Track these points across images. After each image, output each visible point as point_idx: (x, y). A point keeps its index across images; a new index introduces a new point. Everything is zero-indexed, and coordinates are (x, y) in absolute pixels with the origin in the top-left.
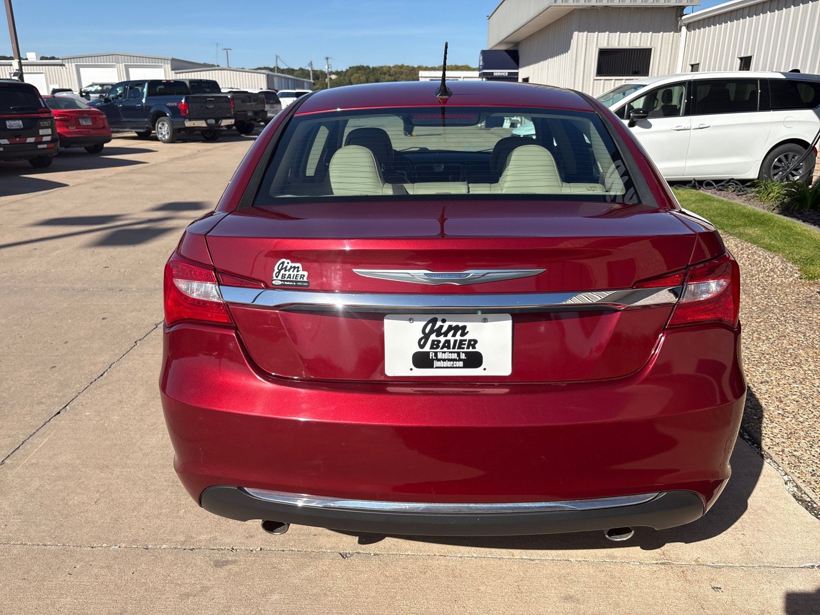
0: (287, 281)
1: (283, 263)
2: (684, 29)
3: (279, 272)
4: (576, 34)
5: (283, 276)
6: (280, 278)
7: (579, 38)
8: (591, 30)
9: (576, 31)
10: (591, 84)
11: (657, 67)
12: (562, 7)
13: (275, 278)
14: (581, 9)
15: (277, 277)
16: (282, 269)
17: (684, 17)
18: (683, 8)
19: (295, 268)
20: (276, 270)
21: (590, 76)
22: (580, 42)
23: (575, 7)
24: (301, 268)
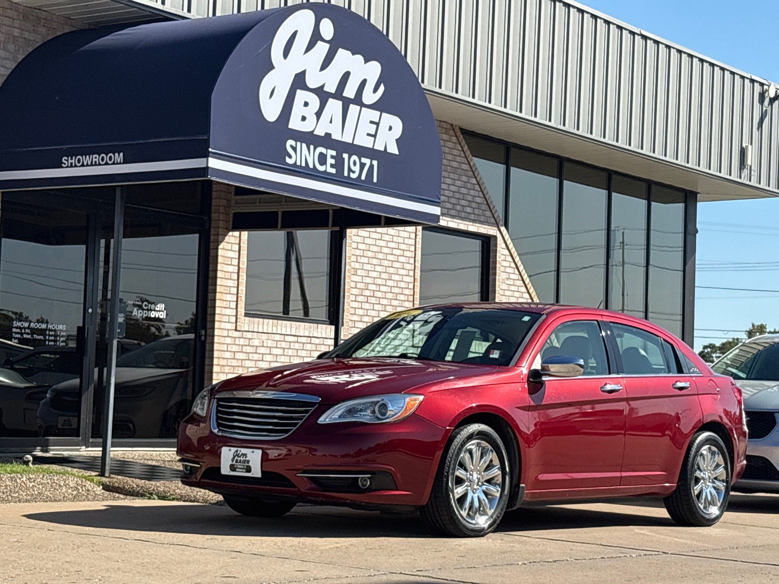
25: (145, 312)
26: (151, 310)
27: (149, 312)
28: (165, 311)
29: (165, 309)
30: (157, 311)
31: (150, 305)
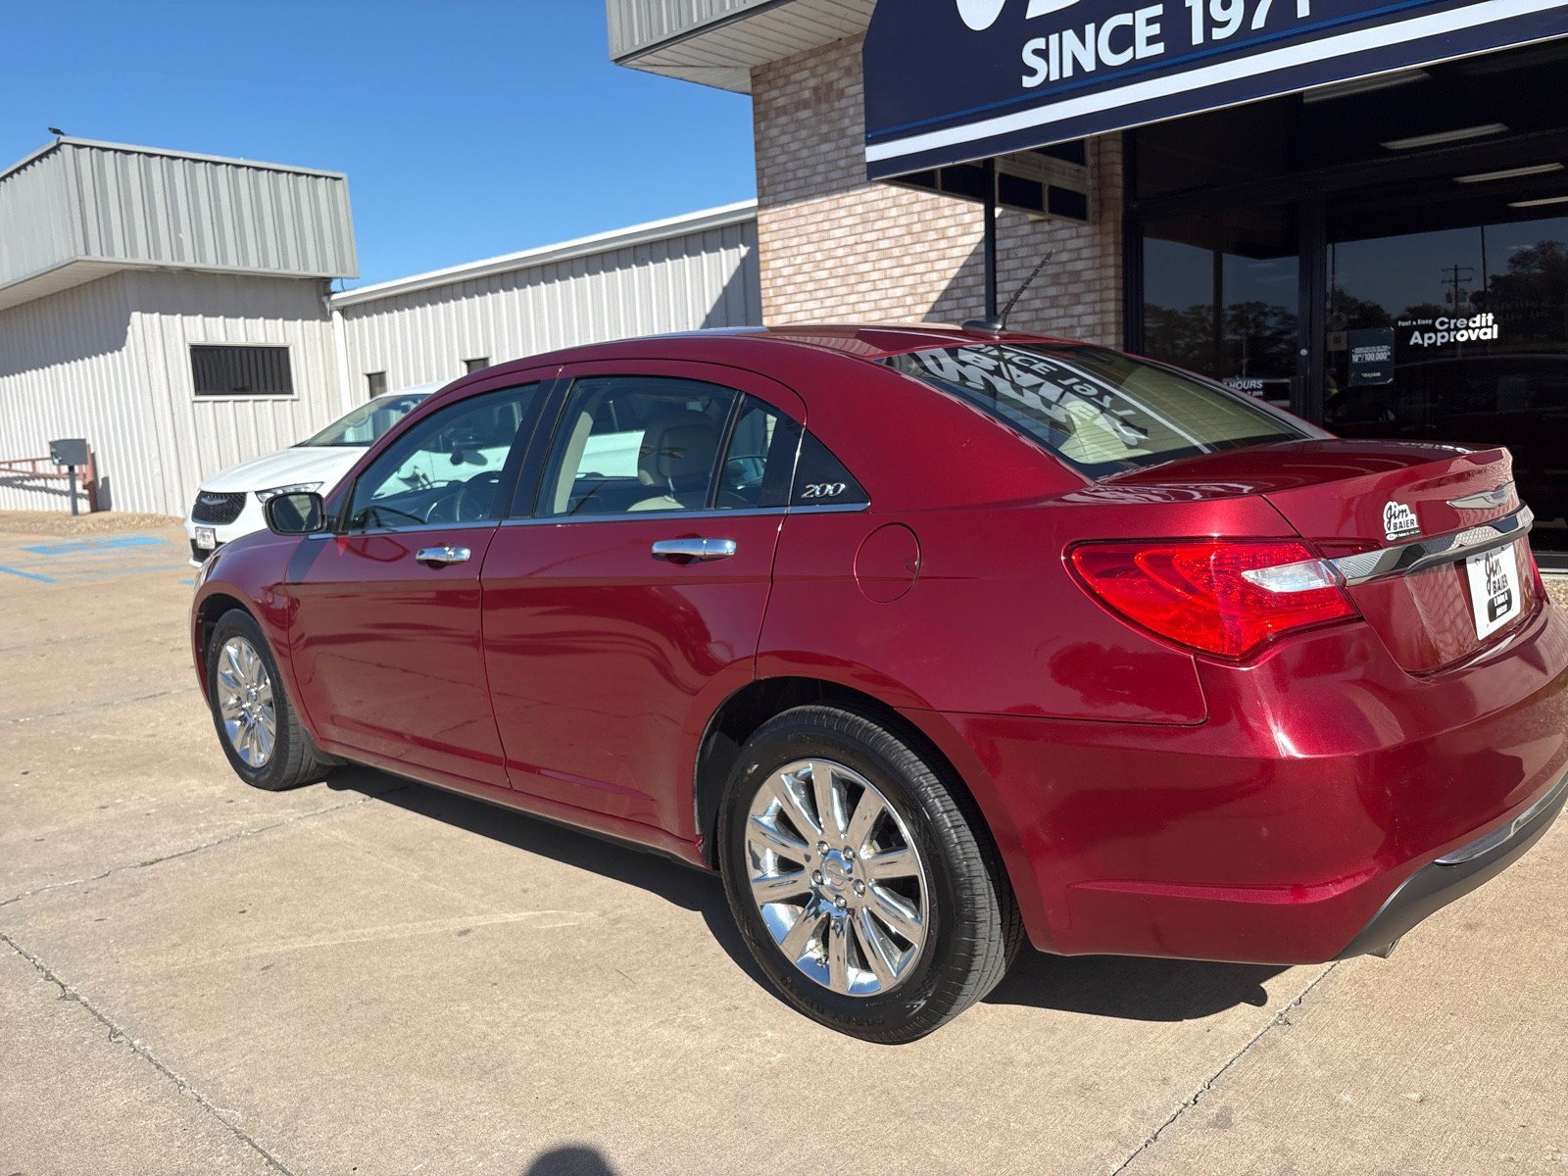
0: (1401, 532)
1: (1390, 508)
2: (337, 315)
3: (1389, 522)
4: (136, 316)
5: (1395, 525)
6: (1392, 530)
7: (143, 325)
8: (167, 310)
9: (135, 311)
10: (189, 410)
11: (304, 379)
12: (100, 265)
13: (1387, 532)
14: (138, 271)
15: (1389, 529)
16: (1391, 516)
17: (334, 297)
18: (327, 281)
19: (1403, 511)
20: (1386, 520)
21: (183, 395)
22: (148, 332)
23: (126, 267)
24: (1408, 512)
25: (1439, 335)
26: (1457, 329)
27: (1453, 333)
28: (1496, 327)
29: (1494, 322)
30: (1474, 329)
31: (1453, 321)
